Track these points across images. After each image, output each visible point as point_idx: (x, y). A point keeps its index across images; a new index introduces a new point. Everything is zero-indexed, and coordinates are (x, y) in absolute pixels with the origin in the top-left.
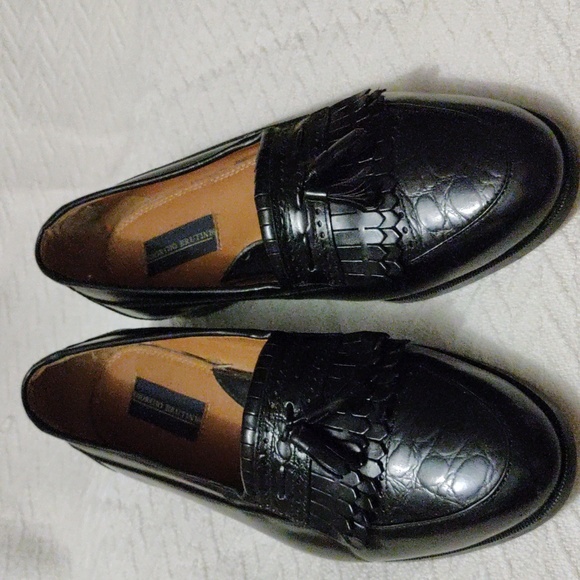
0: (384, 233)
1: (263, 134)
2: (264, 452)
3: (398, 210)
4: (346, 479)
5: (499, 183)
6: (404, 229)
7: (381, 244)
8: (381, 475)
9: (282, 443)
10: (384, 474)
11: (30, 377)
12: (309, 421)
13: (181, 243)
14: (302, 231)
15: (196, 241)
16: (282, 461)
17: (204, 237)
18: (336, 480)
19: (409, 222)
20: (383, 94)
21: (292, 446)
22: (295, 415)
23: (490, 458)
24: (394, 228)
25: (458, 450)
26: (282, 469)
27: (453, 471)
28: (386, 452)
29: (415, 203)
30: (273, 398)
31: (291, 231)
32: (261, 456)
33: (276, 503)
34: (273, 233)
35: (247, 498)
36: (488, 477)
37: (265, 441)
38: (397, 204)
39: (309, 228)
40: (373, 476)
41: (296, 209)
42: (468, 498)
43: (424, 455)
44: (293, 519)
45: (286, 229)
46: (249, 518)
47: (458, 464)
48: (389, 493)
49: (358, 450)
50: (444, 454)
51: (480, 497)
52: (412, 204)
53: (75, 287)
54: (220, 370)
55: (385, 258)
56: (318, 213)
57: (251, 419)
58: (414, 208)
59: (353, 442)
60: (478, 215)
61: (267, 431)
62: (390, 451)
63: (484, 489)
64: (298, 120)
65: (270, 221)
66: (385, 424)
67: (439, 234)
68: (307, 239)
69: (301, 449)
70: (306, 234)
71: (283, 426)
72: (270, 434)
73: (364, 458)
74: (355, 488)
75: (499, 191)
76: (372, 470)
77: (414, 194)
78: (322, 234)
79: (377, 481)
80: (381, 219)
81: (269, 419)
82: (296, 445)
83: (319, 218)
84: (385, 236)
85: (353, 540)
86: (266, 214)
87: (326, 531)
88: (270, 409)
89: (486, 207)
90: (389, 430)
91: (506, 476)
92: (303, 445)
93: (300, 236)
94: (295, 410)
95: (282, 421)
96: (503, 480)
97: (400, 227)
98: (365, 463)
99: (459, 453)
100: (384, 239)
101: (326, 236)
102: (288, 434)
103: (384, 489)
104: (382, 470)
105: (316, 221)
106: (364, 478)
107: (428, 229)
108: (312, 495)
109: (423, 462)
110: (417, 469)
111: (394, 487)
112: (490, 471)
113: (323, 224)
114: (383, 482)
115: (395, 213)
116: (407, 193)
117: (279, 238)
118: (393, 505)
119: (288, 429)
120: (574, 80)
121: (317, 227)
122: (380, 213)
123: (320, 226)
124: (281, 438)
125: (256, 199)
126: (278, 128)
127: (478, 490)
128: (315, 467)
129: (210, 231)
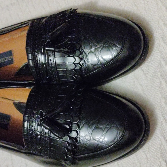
0: (75, 65)
1: (30, 22)
2: (32, 130)
3: (81, 56)
4: (64, 138)
5: (119, 49)
6: (83, 64)
7: (74, 69)
8: (77, 136)
9: (39, 127)
10: (78, 136)
12: (49, 117)
14: (44, 62)
16: (39, 133)
18: (60, 139)
19: (85, 61)
20: (77, 10)
21: (43, 127)
22: (44, 115)
23: (119, 127)
24: (79, 63)
25: (106, 124)
26: (39, 137)
27: (105, 132)
28: (79, 127)
29: (87, 54)
30: (35, 109)
31: (40, 62)
32: (31, 132)
33: (37, 150)
34: (32, 63)
35: (26, 149)
36: (118, 134)
37: (32, 126)
38: (81, 54)
39: (46, 61)
40: (75, 137)
41: (42, 54)
42: (110, 143)
43: (93, 127)
44: (44, 156)
45: (37, 61)
46: (27, 157)
47: (107, 130)
48: (80, 143)
49: (68, 127)
50: (101, 126)
51: (115, 142)
52: (86, 55)
55: (75, 74)
56: (50, 56)
57: (26, 118)
58: (87, 56)
59: (66, 124)
60: (111, 61)
61: (33, 122)
62: (81, 127)
63: (116, 138)
64: (44, 18)
65: (32, 58)
66: (78, 117)
67: (96, 66)
68: (46, 66)
69: (46, 128)
70: (45, 64)
71: (39, 120)
72: (34, 123)
73: (70, 130)
74: (68, 142)
75: (120, 52)
76: (74, 134)
77: (87, 51)
78: (51, 64)
79: (76, 138)
80: (74, 60)
81: (34, 117)
82: (44, 127)
83: (50, 58)
84: (76, 66)
85: (67, 162)
86: (30, 55)
87: (57, 159)
88: (33, 114)
89: (114, 58)
90: (80, 119)
91: (125, 133)
92: (47, 127)
93: (43, 64)
94: (43, 113)
95: (39, 118)
96: (124, 135)
97: (81, 63)
98: (71, 132)
99: (107, 125)
100: (75, 67)
101: (53, 65)
102: (41, 123)
103: (78, 141)
104: (78, 134)
105: (49, 59)
106: (71, 138)
107: (92, 65)
108: (51, 146)
109: (93, 130)
110: (91, 133)
111: (82, 140)
112: (119, 131)
113: (52, 60)
114: (78, 139)
115: (79, 58)
116: (84, 50)
117: (35, 64)
118: (82, 147)
119: (41, 121)
120: (147, 12)
121: (50, 61)
122: (74, 57)
123: (51, 61)
124: (38, 125)
125: (26, 49)
126: (36, 20)
127: (114, 139)
128: (52, 135)
129: (11, 56)
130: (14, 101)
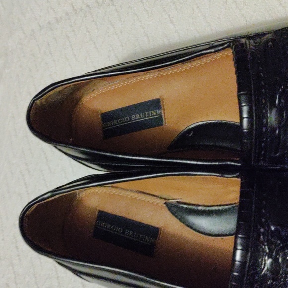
11: (26, 211)
13: (133, 117)
15: (145, 117)
17: (153, 114)
53: (58, 147)
54: (171, 203)
129: (157, 111)
130: (165, 199)
